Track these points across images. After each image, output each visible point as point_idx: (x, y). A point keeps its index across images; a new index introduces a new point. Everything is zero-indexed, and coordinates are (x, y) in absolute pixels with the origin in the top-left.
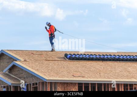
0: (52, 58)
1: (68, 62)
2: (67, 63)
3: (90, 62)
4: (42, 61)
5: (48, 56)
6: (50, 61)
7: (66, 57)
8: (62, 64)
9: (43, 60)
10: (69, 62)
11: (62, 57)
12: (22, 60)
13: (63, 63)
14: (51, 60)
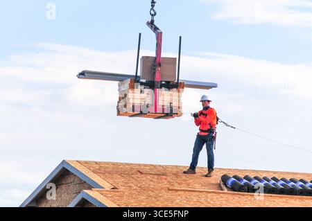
0: (188, 185)
1: (227, 196)
2: (221, 199)
3: (284, 200)
4: (157, 192)
5: (178, 181)
6: (179, 193)
7: (225, 184)
8: (209, 200)
9: (162, 188)
10: (230, 196)
11: (213, 184)
12: (107, 186)
13: (212, 199)
14: (183, 190)
